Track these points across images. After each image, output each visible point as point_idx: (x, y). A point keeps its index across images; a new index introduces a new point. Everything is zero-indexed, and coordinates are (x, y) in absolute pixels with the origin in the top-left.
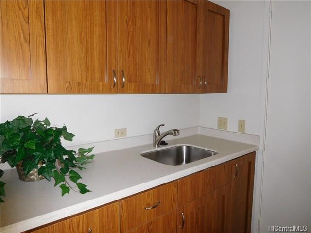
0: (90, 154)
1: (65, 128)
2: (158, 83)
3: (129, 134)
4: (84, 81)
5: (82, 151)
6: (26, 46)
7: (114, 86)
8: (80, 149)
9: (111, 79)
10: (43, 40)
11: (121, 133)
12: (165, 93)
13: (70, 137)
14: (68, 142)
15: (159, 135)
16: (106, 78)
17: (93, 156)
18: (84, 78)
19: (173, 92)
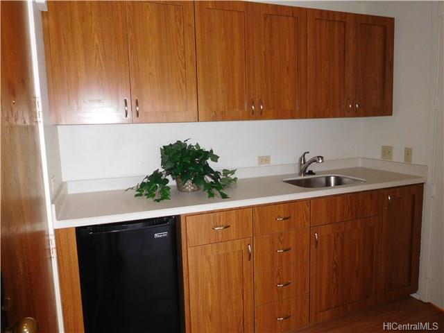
0: (233, 177)
1: (212, 151)
2: (297, 108)
3: (272, 162)
4: (226, 110)
5: (226, 172)
6: (183, 86)
7: (253, 113)
8: (224, 170)
9: (250, 107)
10: (195, 79)
11: (264, 160)
12: (306, 118)
13: (215, 158)
14: (214, 163)
15: (304, 163)
16: (246, 106)
17: (236, 179)
18: (226, 107)
19: (315, 117)
